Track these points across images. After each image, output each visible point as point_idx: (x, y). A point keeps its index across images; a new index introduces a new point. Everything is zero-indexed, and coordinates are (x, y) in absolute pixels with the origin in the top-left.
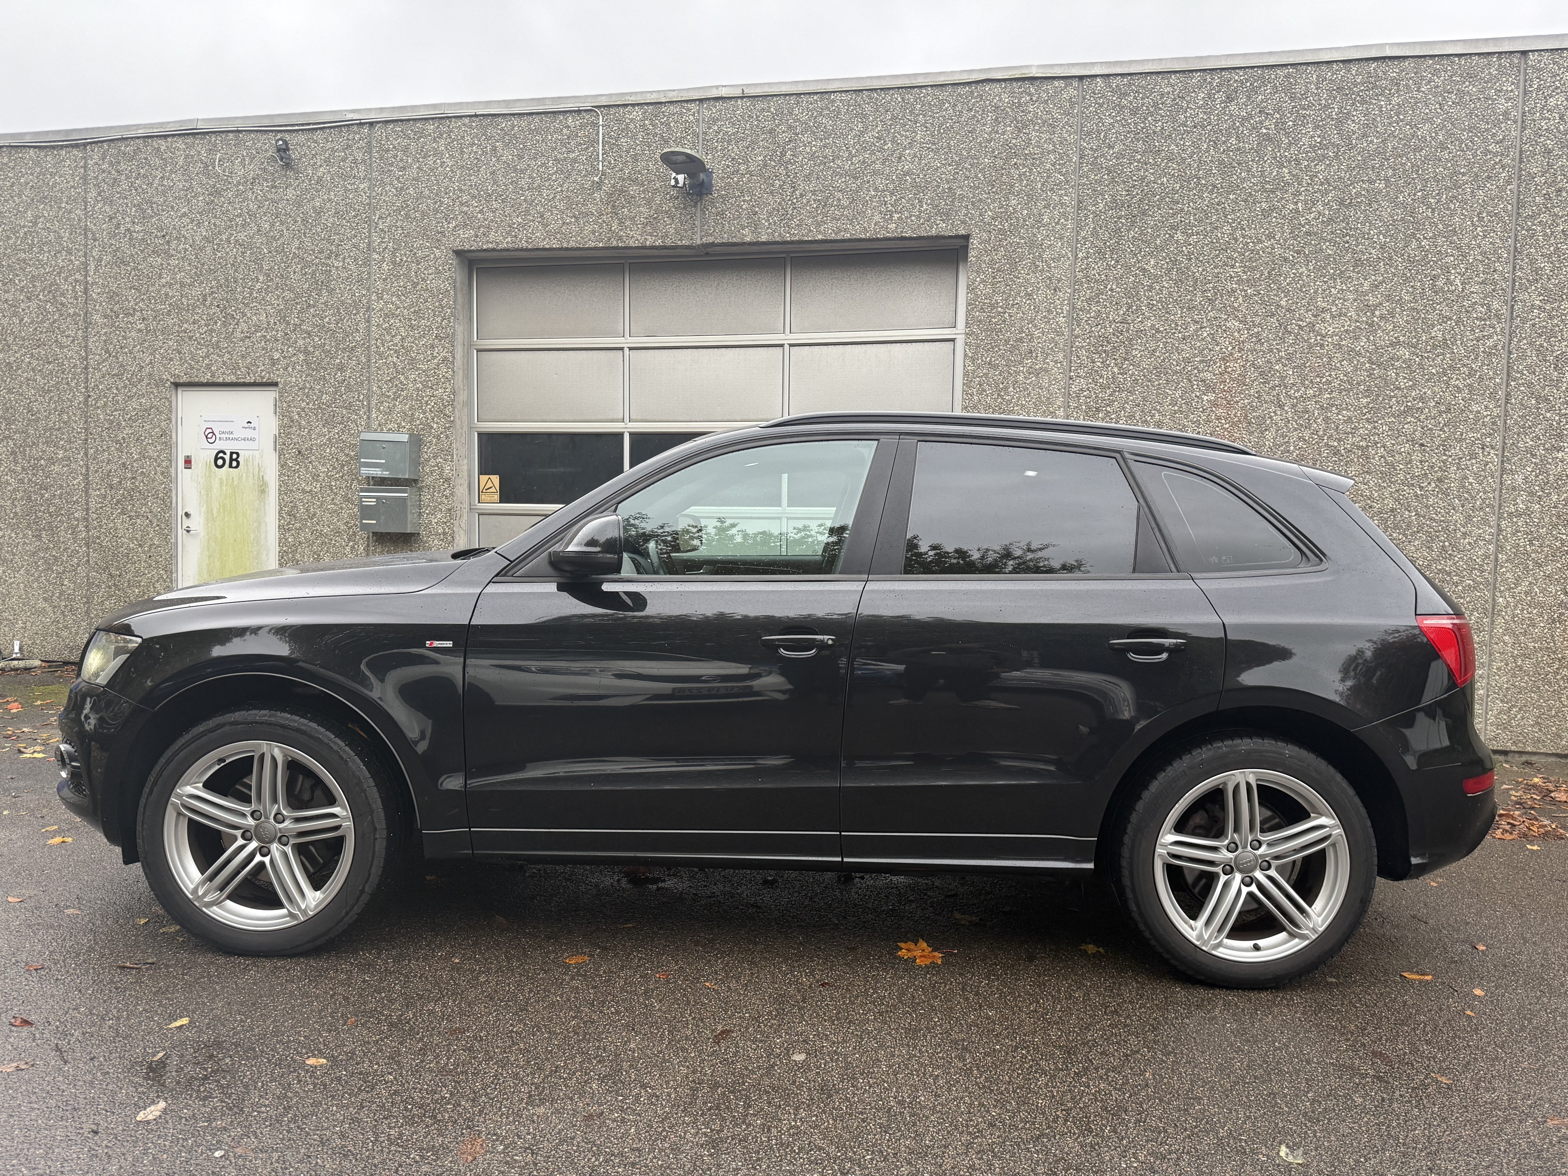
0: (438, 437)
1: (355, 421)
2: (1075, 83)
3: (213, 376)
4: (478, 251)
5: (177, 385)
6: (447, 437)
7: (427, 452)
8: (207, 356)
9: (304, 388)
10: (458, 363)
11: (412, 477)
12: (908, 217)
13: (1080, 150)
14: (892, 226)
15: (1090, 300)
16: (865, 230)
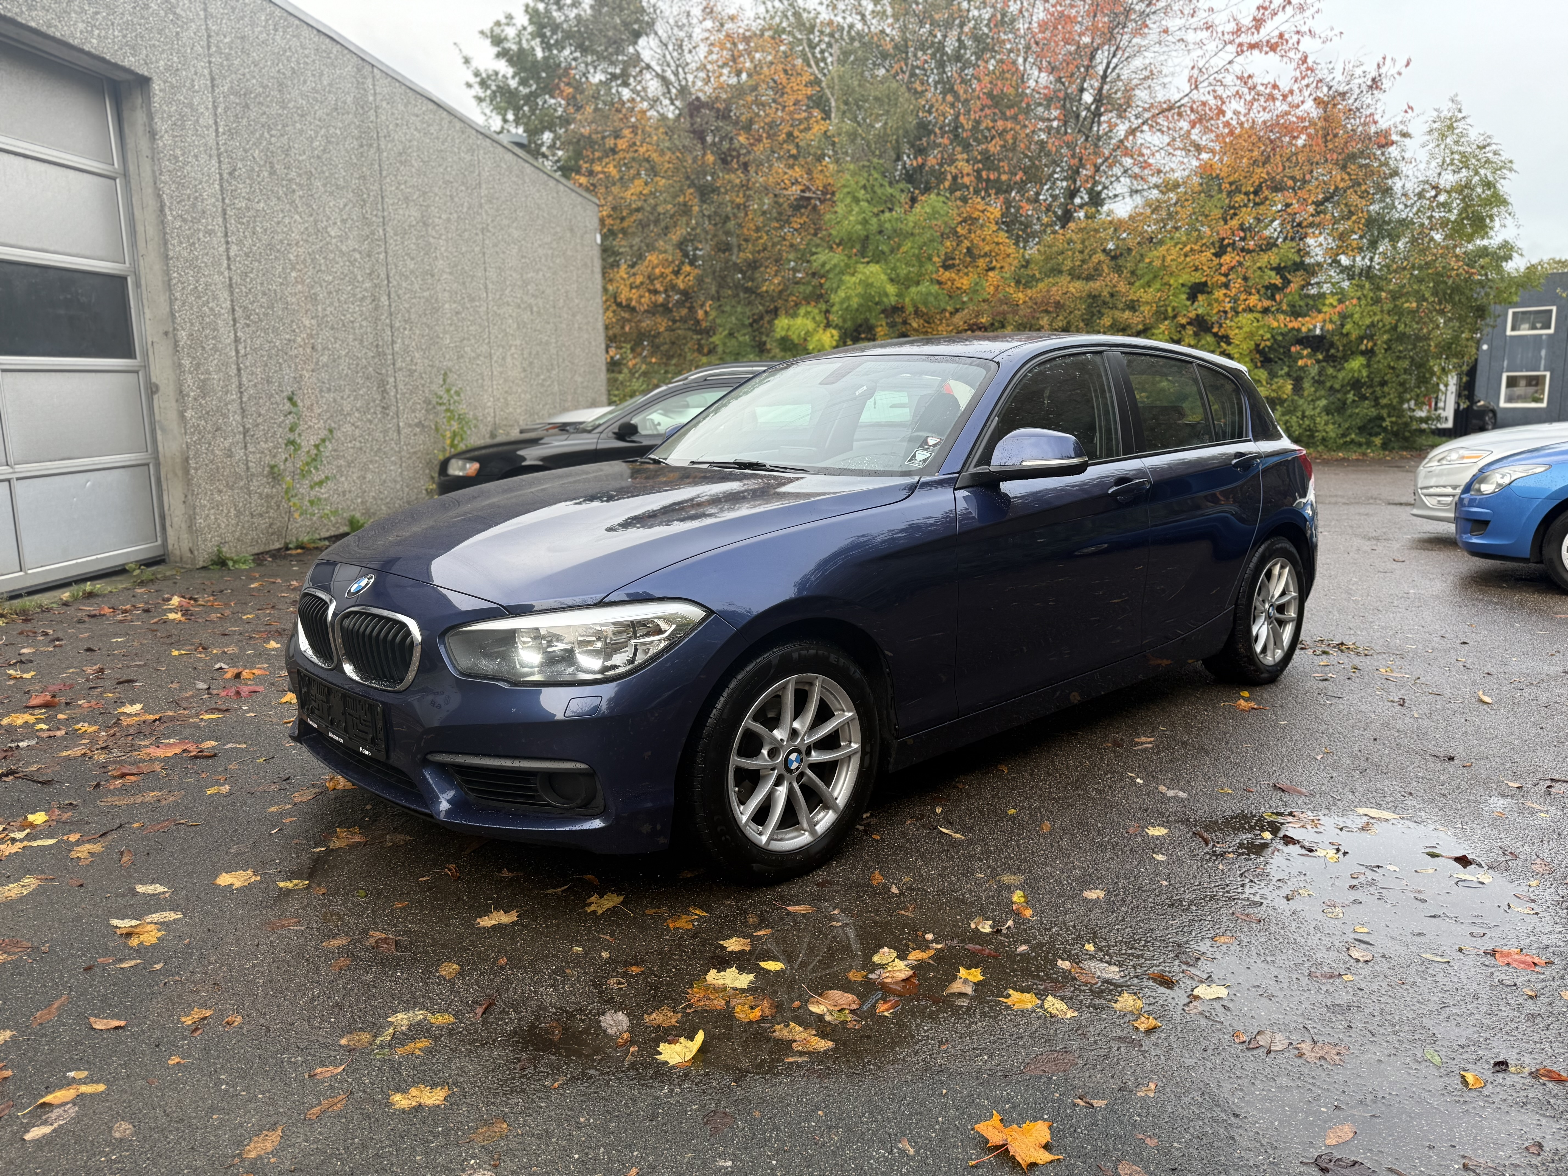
12: (106, 38)
13: (207, 29)
14: (94, 41)
15: (230, 174)
16: (72, 35)
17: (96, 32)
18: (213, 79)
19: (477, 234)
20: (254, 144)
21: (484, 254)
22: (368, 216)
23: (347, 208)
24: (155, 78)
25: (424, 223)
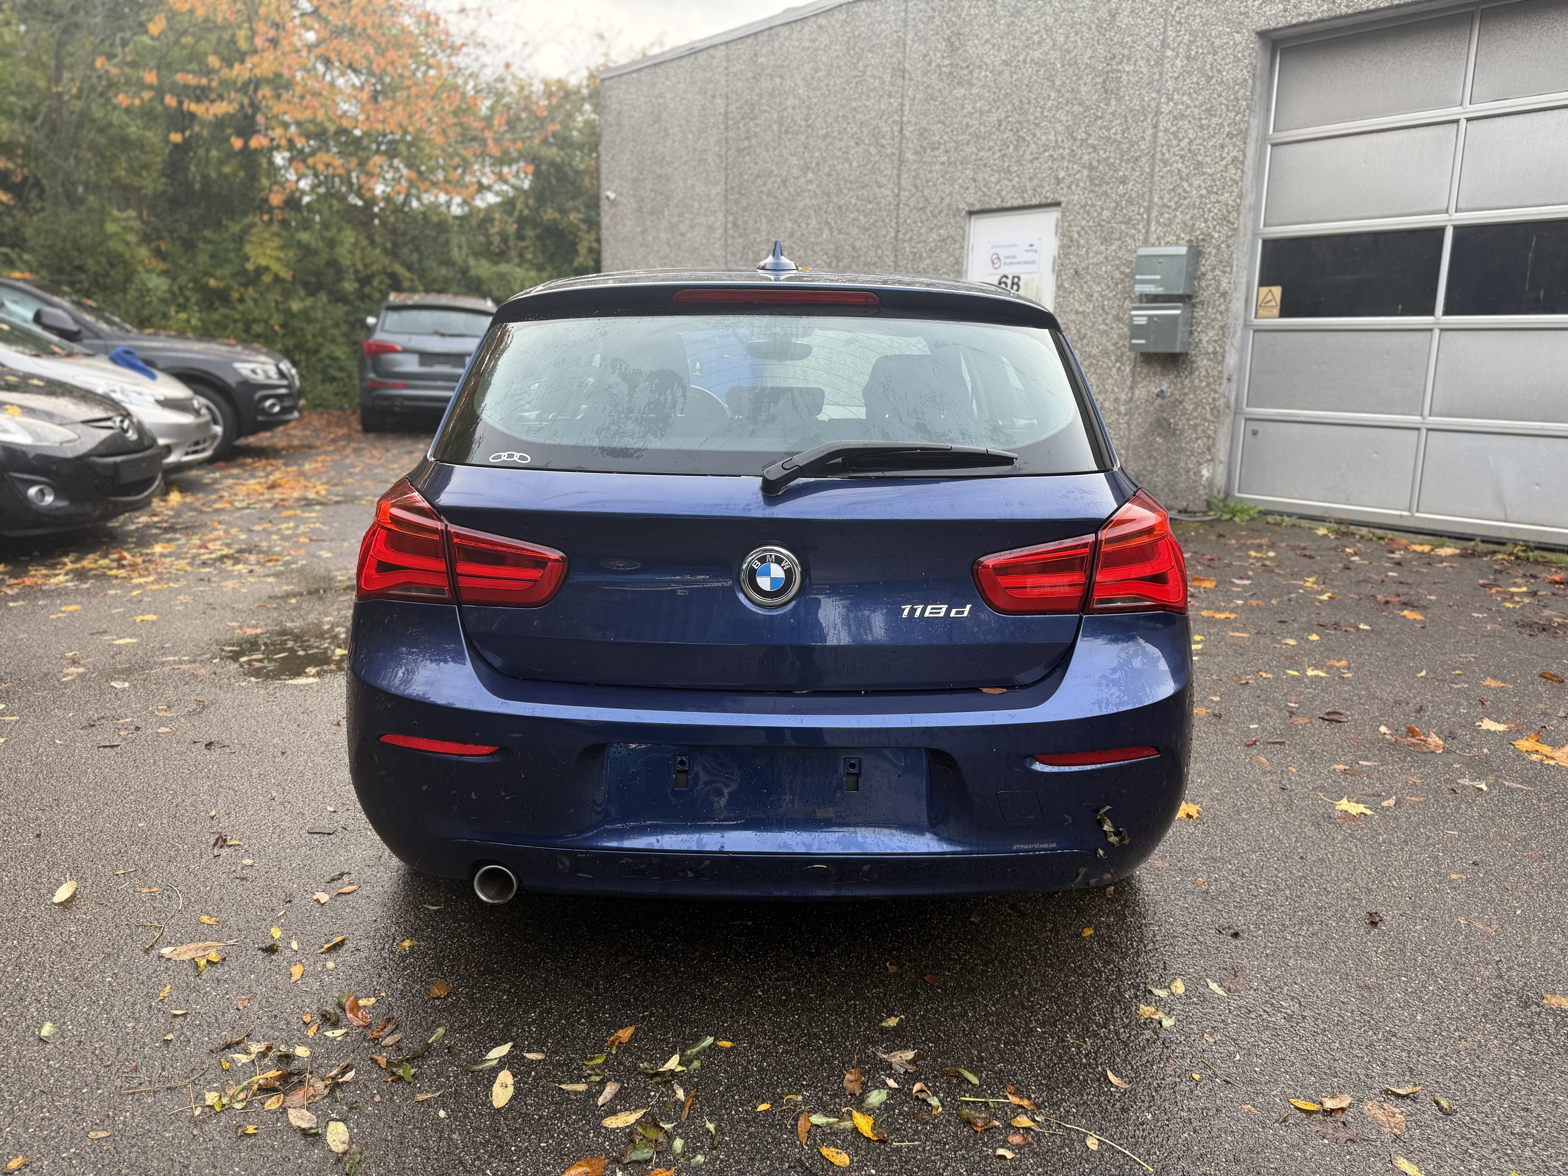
0: (1218, 248)
1: (1133, 237)
3: (1002, 201)
4: (1286, 28)
5: (971, 213)
6: (1228, 246)
7: (1206, 265)
8: (999, 182)
9: (1086, 205)
10: (1249, 162)
11: (1188, 292)
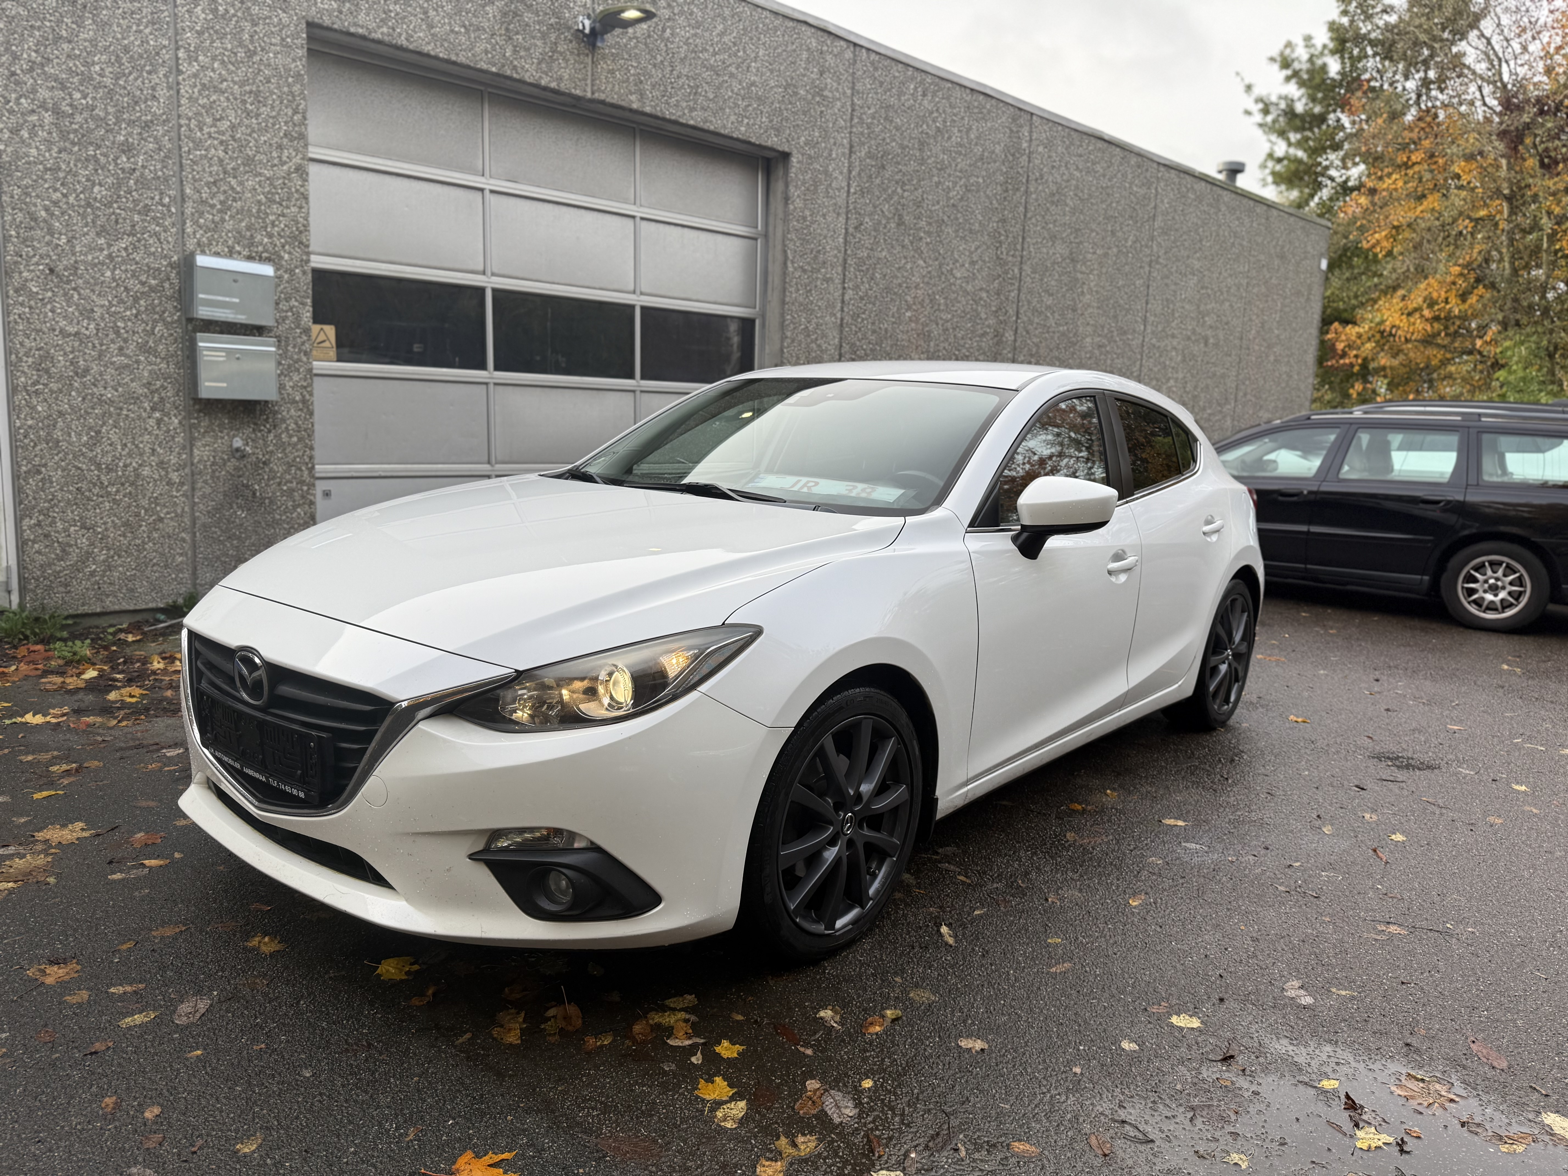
0: (292, 273)
1: (156, 234)
2: (852, 48)
4: (340, 31)
6: (305, 273)
12: (754, 125)
13: (853, 104)
14: (743, 129)
15: (856, 228)
16: (724, 127)
17: (746, 121)
18: (851, 147)
19: (1141, 267)
20: (885, 199)
21: (1148, 287)
22: (1004, 256)
23: (979, 251)
24: (795, 152)
25: (1073, 260)
